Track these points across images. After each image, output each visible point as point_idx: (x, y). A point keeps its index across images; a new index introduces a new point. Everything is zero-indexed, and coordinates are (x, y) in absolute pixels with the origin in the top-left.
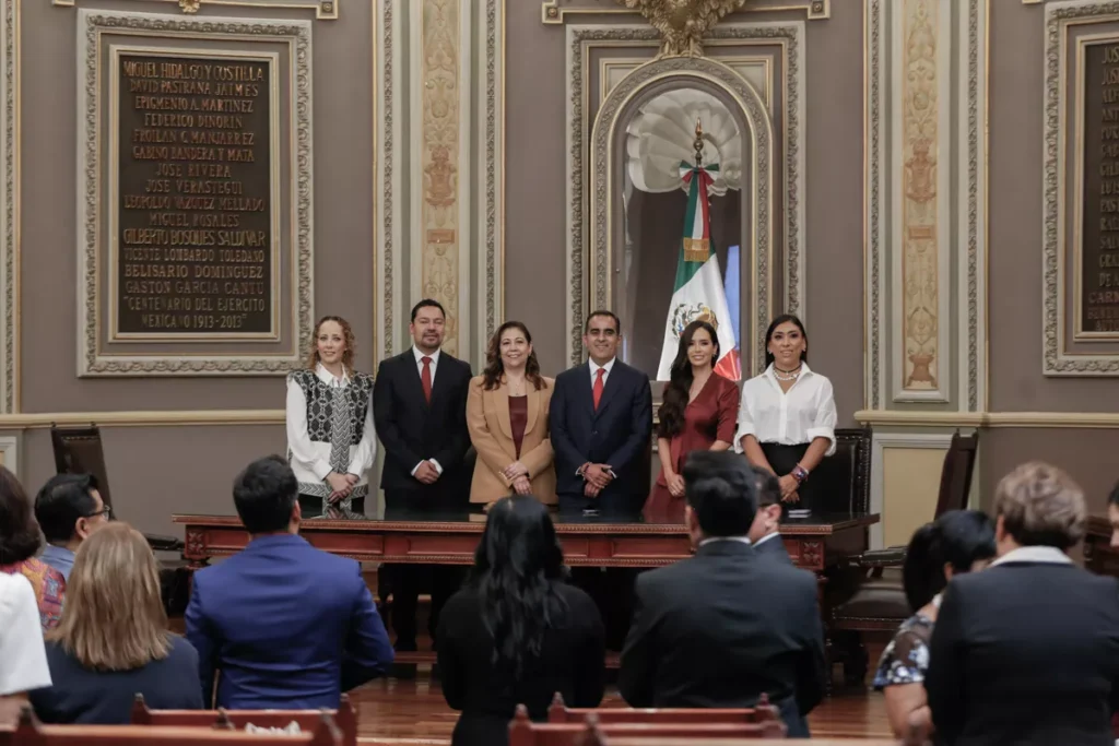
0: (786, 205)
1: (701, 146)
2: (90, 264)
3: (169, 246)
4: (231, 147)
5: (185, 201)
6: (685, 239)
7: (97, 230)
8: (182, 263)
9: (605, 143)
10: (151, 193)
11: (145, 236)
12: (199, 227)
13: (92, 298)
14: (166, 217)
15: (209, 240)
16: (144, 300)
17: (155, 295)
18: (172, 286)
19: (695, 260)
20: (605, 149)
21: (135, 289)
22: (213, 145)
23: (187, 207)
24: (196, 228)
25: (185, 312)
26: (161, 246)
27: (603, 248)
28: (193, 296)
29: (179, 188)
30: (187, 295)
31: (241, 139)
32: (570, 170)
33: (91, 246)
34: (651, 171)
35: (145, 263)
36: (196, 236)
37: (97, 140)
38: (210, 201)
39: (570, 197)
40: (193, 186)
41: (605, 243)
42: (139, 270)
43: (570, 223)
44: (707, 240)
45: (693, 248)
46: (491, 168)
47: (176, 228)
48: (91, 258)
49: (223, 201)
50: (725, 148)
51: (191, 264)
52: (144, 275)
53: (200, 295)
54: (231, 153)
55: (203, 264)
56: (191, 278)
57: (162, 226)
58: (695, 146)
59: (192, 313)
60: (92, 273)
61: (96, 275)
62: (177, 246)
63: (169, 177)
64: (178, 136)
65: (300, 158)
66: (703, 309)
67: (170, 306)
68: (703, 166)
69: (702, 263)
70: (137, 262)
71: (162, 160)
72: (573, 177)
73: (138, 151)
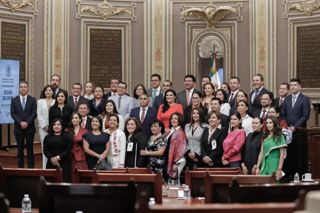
0: (233, 61)
1: (215, 48)
2: (84, 74)
3: (100, 69)
4: (113, 48)
5: (104, 60)
6: (211, 68)
7: (85, 66)
8: (103, 73)
9: (194, 47)
10: (96, 58)
11: (95, 67)
12: (106, 65)
13: (84, 81)
14: (100, 64)
15: (109, 68)
16: (95, 81)
17: (97, 80)
18: (101, 78)
19: (213, 72)
20: (194, 48)
21: (93, 79)
22: (110, 48)
23: (104, 61)
24: (106, 66)
25: (104, 84)
26: (99, 70)
27: (194, 70)
28: (105, 80)
29: (102, 57)
30: (104, 80)
31: (115, 47)
32: (186, 53)
33: (84, 69)
34: (204, 53)
35: (95, 73)
36: (106, 68)
37: (85, 47)
38: (109, 60)
39: (186, 59)
40: (105, 57)
41: (194, 69)
42: (94, 75)
43: (186, 64)
44: (216, 68)
45: (213, 70)
46: (169, 53)
47: (102, 66)
48: (84, 72)
49: (112, 60)
50: (220, 48)
51: (105, 74)
52: (95, 76)
53: (107, 80)
54: (113, 49)
55: (107, 73)
56: (105, 76)
57: (99, 65)
58: (213, 48)
59: (105, 84)
60: (84, 75)
61: (85, 76)
62: (102, 70)
63: (100, 55)
64: (102, 46)
65: (128, 50)
66: (215, 83)
67: (100, 82)
68: (215, 52)
69: (215, 73)
70: (94, 73)
71: (99, 51)
72: (187, 54)
73: (94, 49)
